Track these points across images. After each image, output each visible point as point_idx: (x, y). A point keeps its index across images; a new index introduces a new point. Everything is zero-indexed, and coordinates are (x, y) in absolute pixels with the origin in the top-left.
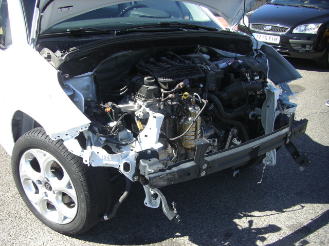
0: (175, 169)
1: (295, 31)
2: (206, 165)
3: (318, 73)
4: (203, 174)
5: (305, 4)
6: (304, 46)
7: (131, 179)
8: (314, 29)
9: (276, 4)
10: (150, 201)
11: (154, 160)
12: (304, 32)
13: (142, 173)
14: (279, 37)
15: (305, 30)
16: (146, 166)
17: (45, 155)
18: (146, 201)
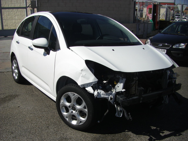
0: (131, 99)
1: (174, 47)
2: (142, 98)
3: (186, 68)
4: (141, 102)
5: (179, 33)
6: (178, 54)
7: (112, 103)
8: (183, 46)
9: (164, 34)
10: (118, 114)
11: (122, 96)
12: (178, 47)
13: (117, 100)
14: (166, 50)
15: (179, 46)
16: (119, 98)
17: (74, 95)
18: (117, 114)
